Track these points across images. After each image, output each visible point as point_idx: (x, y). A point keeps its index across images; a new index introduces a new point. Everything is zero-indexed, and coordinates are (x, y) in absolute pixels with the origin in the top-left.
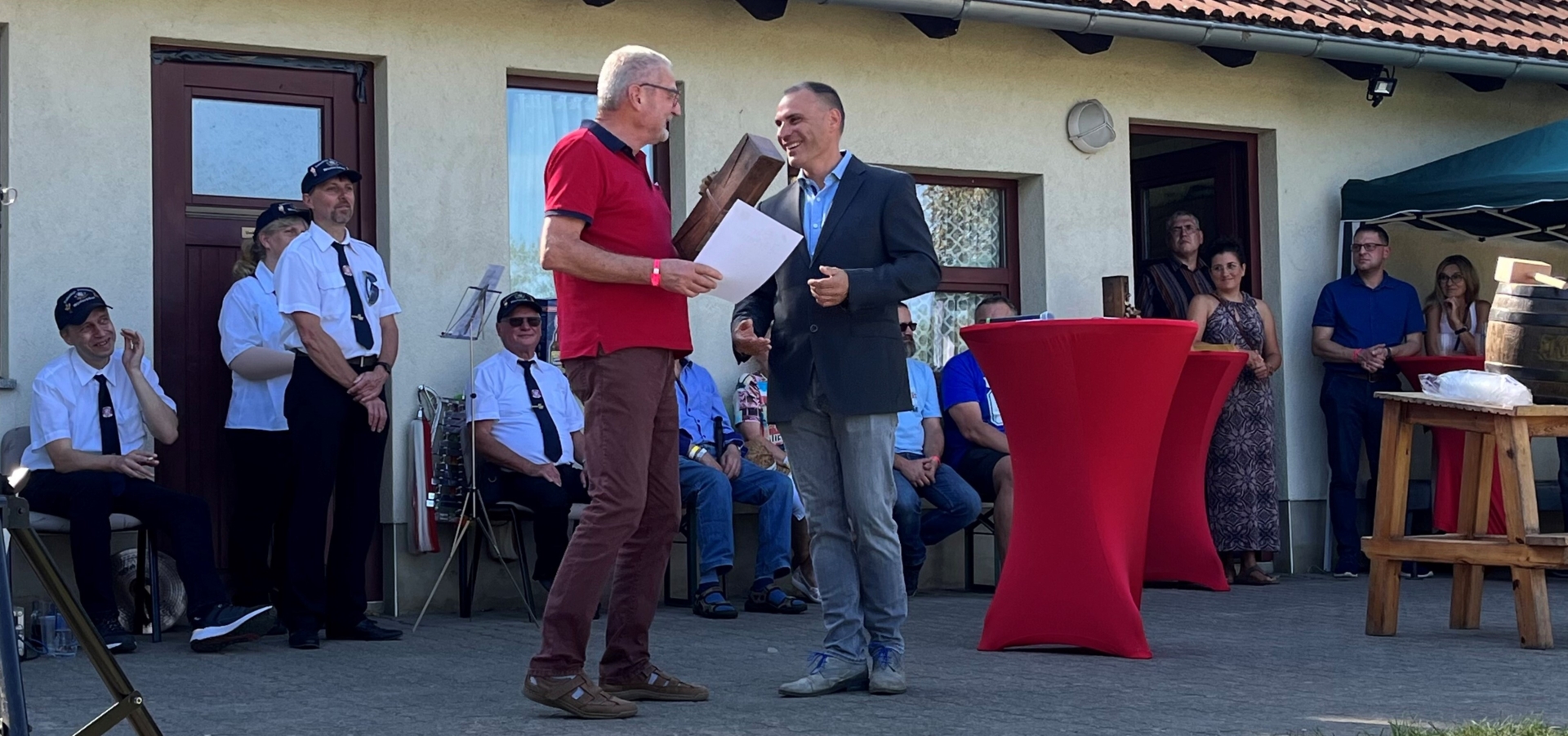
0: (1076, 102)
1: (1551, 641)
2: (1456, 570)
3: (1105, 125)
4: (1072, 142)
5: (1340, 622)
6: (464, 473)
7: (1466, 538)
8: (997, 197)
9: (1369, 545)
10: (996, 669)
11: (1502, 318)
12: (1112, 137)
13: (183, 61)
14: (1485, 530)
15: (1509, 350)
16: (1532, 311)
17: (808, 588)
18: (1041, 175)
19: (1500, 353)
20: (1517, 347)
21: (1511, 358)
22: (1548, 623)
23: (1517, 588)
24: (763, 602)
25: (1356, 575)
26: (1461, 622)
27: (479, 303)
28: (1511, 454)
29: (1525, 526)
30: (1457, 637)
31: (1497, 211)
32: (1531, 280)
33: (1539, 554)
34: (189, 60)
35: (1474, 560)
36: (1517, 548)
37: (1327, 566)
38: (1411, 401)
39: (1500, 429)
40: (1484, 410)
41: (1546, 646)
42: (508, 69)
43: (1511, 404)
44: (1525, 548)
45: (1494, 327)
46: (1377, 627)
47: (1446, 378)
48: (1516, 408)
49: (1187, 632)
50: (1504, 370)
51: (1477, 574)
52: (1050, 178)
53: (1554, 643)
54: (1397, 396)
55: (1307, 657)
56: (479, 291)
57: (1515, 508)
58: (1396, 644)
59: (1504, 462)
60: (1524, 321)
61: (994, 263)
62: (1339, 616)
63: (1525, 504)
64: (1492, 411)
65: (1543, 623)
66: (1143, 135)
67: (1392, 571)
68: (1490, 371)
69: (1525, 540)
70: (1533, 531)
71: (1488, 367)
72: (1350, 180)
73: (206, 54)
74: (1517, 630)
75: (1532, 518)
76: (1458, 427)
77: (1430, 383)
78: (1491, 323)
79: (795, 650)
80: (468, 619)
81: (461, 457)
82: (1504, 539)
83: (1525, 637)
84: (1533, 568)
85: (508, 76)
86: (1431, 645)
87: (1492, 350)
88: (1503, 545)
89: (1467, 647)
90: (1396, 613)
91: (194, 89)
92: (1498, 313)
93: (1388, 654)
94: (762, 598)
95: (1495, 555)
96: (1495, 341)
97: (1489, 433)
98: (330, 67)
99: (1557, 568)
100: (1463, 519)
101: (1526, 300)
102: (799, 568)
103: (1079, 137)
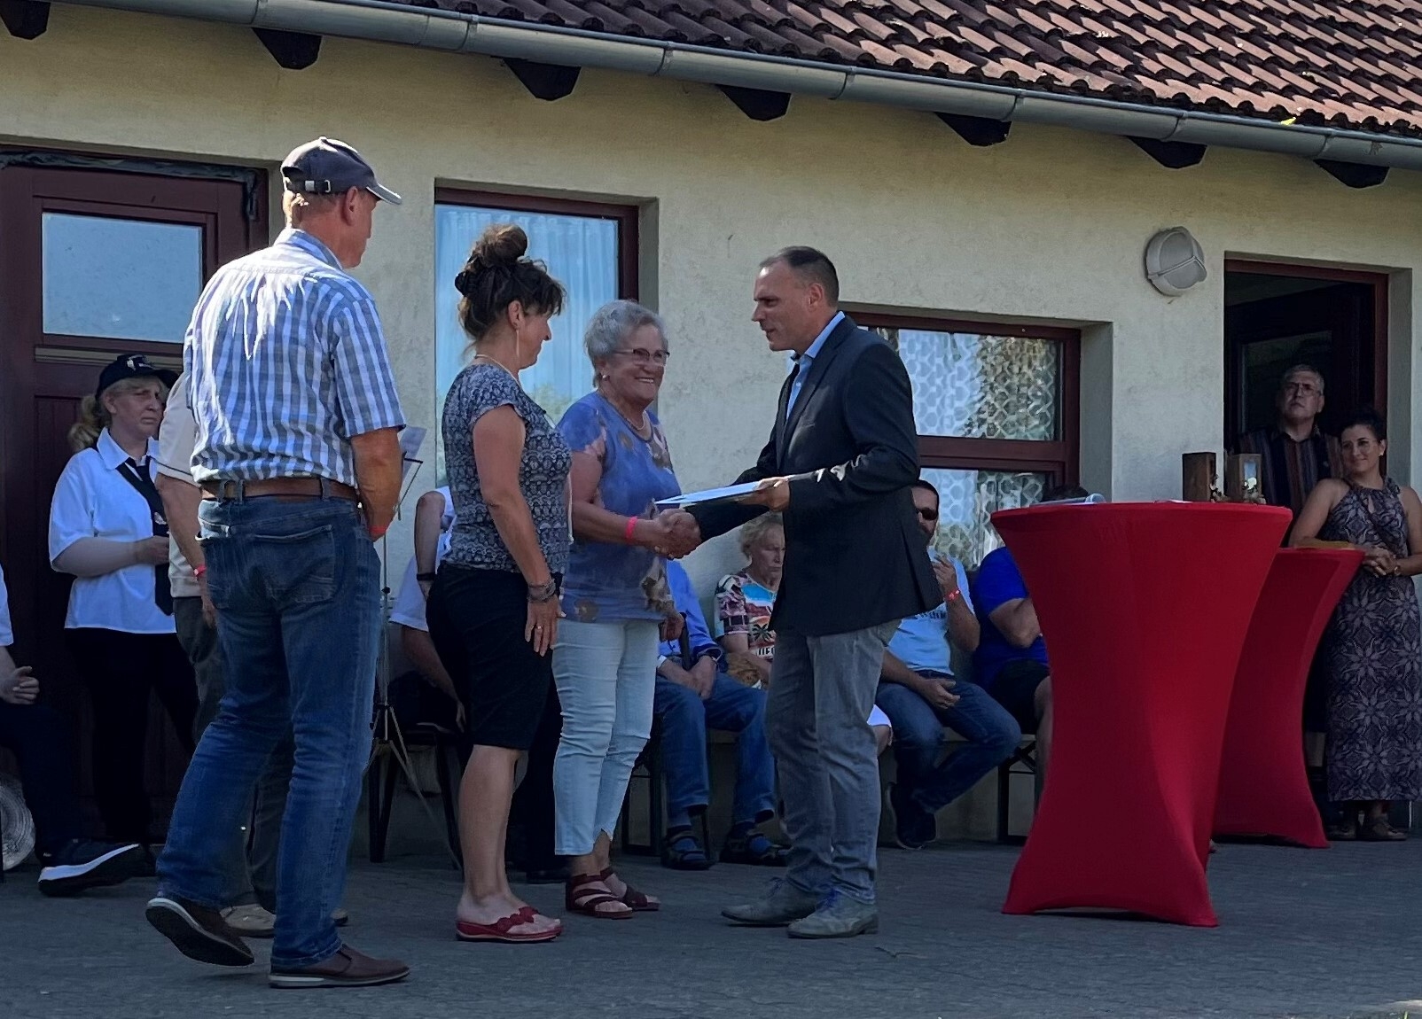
0: (1156, 231)
3: (1193, 260)
4: (1150, 281)
8: (1054, 350)
10: (1021, 936)
12: (1202, 275)
13: (30, 165)
18: (1110, 323)
24: (745, 850)
34: (39, 163)
42: (436, 179)
49: (1267, 894)
52: (1121, 327)
55: (1413, 927)
61: (1047, 435)
66: (1240, 272)
73: (61, 157)
80: (381, 864)
85: (437, 189)
91: (45, 200)
94: (741, 845)
98: (212, 175)
103: (1159, 275)
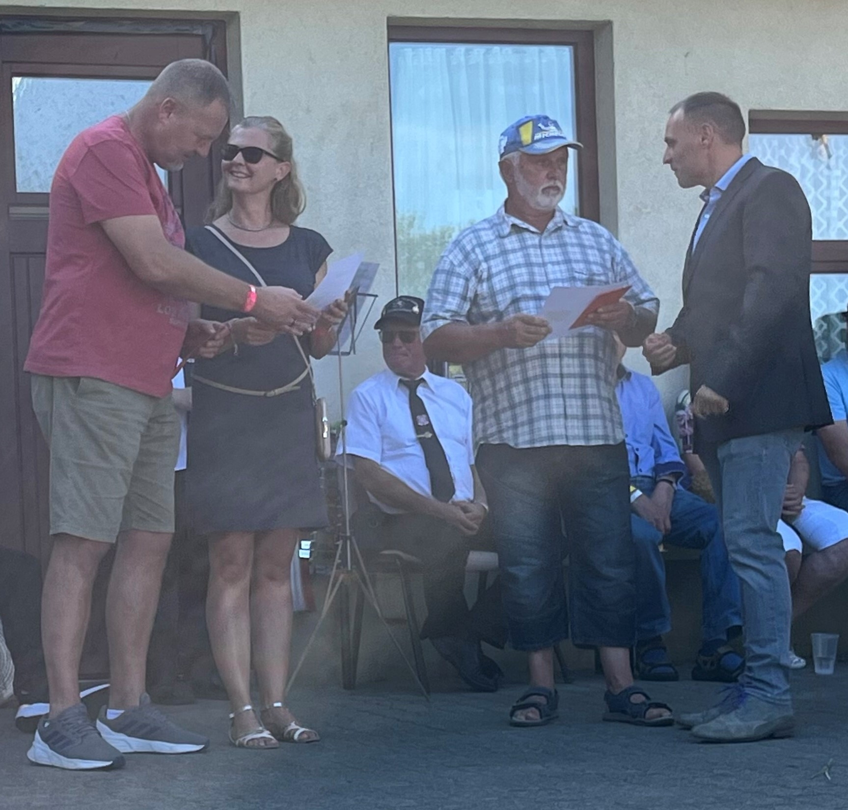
24: (715, 667)
34: (6, 30)
42: (388, 18)
73: (26, 22)
85: (389, 27)
91: (14, 65)
94: (712, 663)
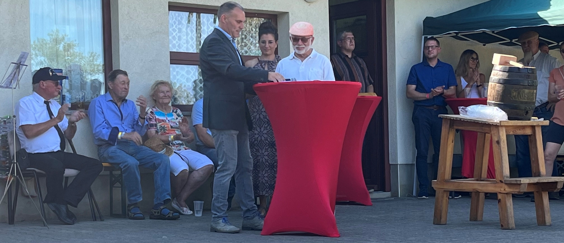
1: (514, 226)
2: (473, 195)
5: (421, 219)
6: (10, 154)
7: (477, 180)
9: (435, 184)
11: (495, 81)
14: (486, 176)
15: (498, 96)
16: (508, 78)
17: (180, 208)
18: (288, 13)
19: (494, 97)
20: (502, 94)
21: (498, 100)
22: (513, 218)
23: (500, 203)
24: (159, 214)
25: (428, 198)
26: (474, 218)
27: (16, 71)
28: (498, 142)
29: (504, 175)
30: (474, 225)
31: (492, 32)
32: (508, 64)
33: (510, 188)
35: (481, 190)
36: (501, 184)
37: (414, 194)
38: (455, 119)
39: (494, 131)
40: (486, 123)
41: (512, 228)
43: (498, 120)
44: (504, 185)
45: (491, 85)
46: (438, 221)
47: (470, 108)
48: (500, 122)
49: (354, 224)
50: (496, 105)
51: (482, 196)
52: (292, 14)
53: (515, 227)
54: (449, 117)
55: (408, 235)
56: (17, 65)
57: (499, 167)
58: (447, 228)
59: (495, 145)
60: (505, 83)
62: (421, 216)
63: (504, 165)
64: (490, 123)
65: (511, 218)
67: (445, 195)
68: (489, 105)
69: (503, 181)
70: (507, 177)
71: (488, 103)
72: (427, 17)
74: (499, 221)
75: (507, 171)
76: (475, 130)
77: (463, 110)
78: (490, 83)
79: (175, 237)
80: (13, 225)
81: (8, 147)
82: (495, 181)
83: (503, 225)
84: (507, 194)
86: (462, 229)
87: (490, 96)
88: (494, 183)
89: (478, 229)
90: (447, 215)
92: (493, 79)
93: (444, 233)
94: (158, 213)
95: (490, 188)
96: (492, 91)
97: (489, 133)
99: (517, 194)
100: (476, 173)
101: (506, 73)
102: (175, 199)
